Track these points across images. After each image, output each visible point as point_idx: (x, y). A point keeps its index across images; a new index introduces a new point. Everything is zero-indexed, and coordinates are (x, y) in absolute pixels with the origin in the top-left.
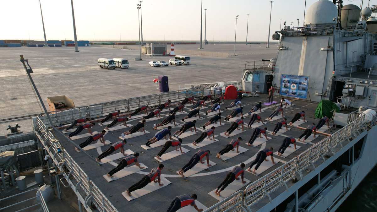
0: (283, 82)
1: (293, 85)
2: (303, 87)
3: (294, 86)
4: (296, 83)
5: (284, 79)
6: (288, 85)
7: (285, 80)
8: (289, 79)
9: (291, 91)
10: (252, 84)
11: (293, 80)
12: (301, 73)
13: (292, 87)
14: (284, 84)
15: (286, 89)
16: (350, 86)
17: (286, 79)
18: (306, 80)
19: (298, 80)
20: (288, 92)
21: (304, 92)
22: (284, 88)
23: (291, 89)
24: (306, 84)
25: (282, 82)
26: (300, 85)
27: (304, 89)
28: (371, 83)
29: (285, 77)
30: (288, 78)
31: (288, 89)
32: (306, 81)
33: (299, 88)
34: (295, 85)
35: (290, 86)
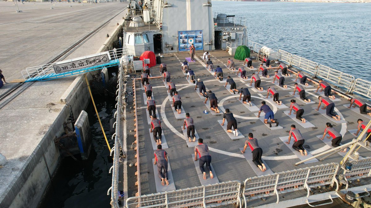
0: (181, 38)
1: (190, 39)
2: (199, 40)
3: (191, 41)
4: (193, 38)
5: (181, 35)
6: (186, 40)
7: (182, 37)
8: (186, 35)
9: (189, 46)
10: (144, 46)
11: (190, 35)
12: (189, 28)
13: (189, 42)
14: (181, 40)
15: (185, 45)
16: (227, 33)
17: (183, 35)
18: (201, 33)
19: (194, 35)
20: (187, 47)
21: (201, 44)
22: (182, 44)
23: (189, 43)
24: (201, 37)
25: (180, 38)
26: (196, 39)
27: (200, 42)
28: (238, 29)
29: (181, 33)
30: (185, 34)
31: (186, 44)
32: (201, 35)
33: (196, 42)
34: (192, 39)
35: (188, 41)
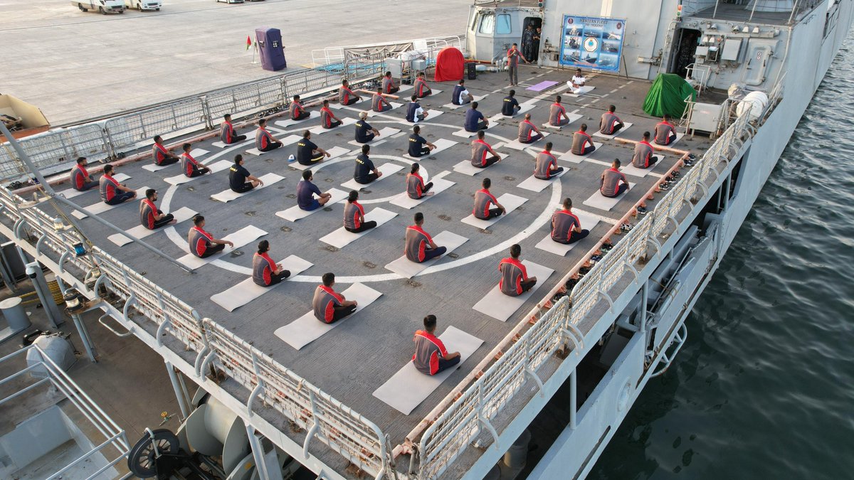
0: (568, 34)
1: (589, 40)
2: (612, 45)
3: (591, 44)
4: (597, 36)
5: (569, 26)
6: (579, 40)
7: (571, 29)
8: (580, 26)
9: (584, 55)
10: (493, 40)
11: (590, 28)
12: (606, 12)
13: (587, 46)
14: (568, 38)
15: (574, 51)
16: (712, 40)
17: (574, 27)
18: (619, 28)
19: (600, 29)
20: (578, 58)
21: (614, 57)
22: (568, 48)
23: (585, 50)
24: (619, 38)
25: (565, 33)
26: (605, 41)
27: (614, 50)
28: (756, 30)
29: (571, 22)
30: (577, 23)
31: (578, 51)
32: (620, 31)
33: (602, 48)
34: (594, 40)
35: (583, 43)
